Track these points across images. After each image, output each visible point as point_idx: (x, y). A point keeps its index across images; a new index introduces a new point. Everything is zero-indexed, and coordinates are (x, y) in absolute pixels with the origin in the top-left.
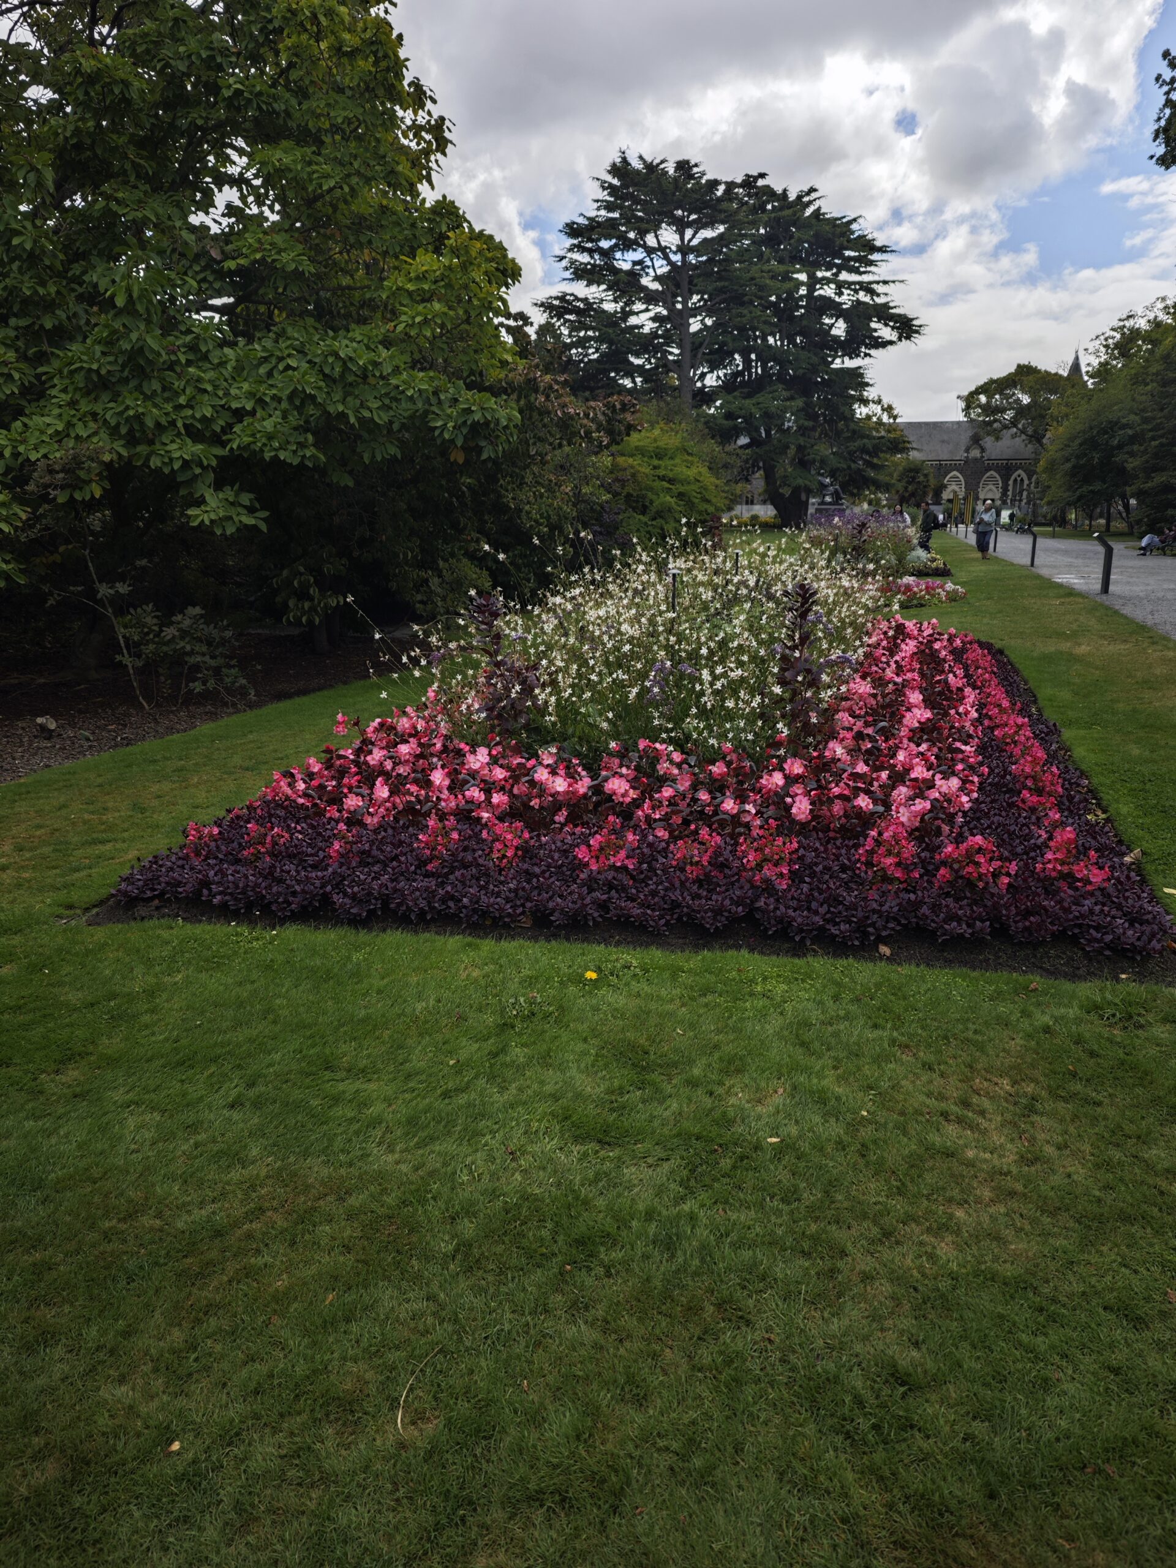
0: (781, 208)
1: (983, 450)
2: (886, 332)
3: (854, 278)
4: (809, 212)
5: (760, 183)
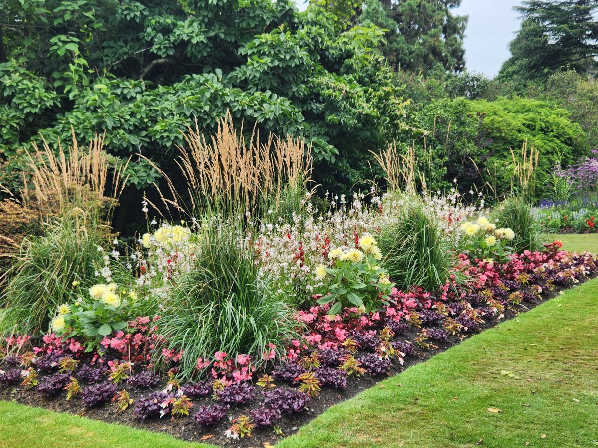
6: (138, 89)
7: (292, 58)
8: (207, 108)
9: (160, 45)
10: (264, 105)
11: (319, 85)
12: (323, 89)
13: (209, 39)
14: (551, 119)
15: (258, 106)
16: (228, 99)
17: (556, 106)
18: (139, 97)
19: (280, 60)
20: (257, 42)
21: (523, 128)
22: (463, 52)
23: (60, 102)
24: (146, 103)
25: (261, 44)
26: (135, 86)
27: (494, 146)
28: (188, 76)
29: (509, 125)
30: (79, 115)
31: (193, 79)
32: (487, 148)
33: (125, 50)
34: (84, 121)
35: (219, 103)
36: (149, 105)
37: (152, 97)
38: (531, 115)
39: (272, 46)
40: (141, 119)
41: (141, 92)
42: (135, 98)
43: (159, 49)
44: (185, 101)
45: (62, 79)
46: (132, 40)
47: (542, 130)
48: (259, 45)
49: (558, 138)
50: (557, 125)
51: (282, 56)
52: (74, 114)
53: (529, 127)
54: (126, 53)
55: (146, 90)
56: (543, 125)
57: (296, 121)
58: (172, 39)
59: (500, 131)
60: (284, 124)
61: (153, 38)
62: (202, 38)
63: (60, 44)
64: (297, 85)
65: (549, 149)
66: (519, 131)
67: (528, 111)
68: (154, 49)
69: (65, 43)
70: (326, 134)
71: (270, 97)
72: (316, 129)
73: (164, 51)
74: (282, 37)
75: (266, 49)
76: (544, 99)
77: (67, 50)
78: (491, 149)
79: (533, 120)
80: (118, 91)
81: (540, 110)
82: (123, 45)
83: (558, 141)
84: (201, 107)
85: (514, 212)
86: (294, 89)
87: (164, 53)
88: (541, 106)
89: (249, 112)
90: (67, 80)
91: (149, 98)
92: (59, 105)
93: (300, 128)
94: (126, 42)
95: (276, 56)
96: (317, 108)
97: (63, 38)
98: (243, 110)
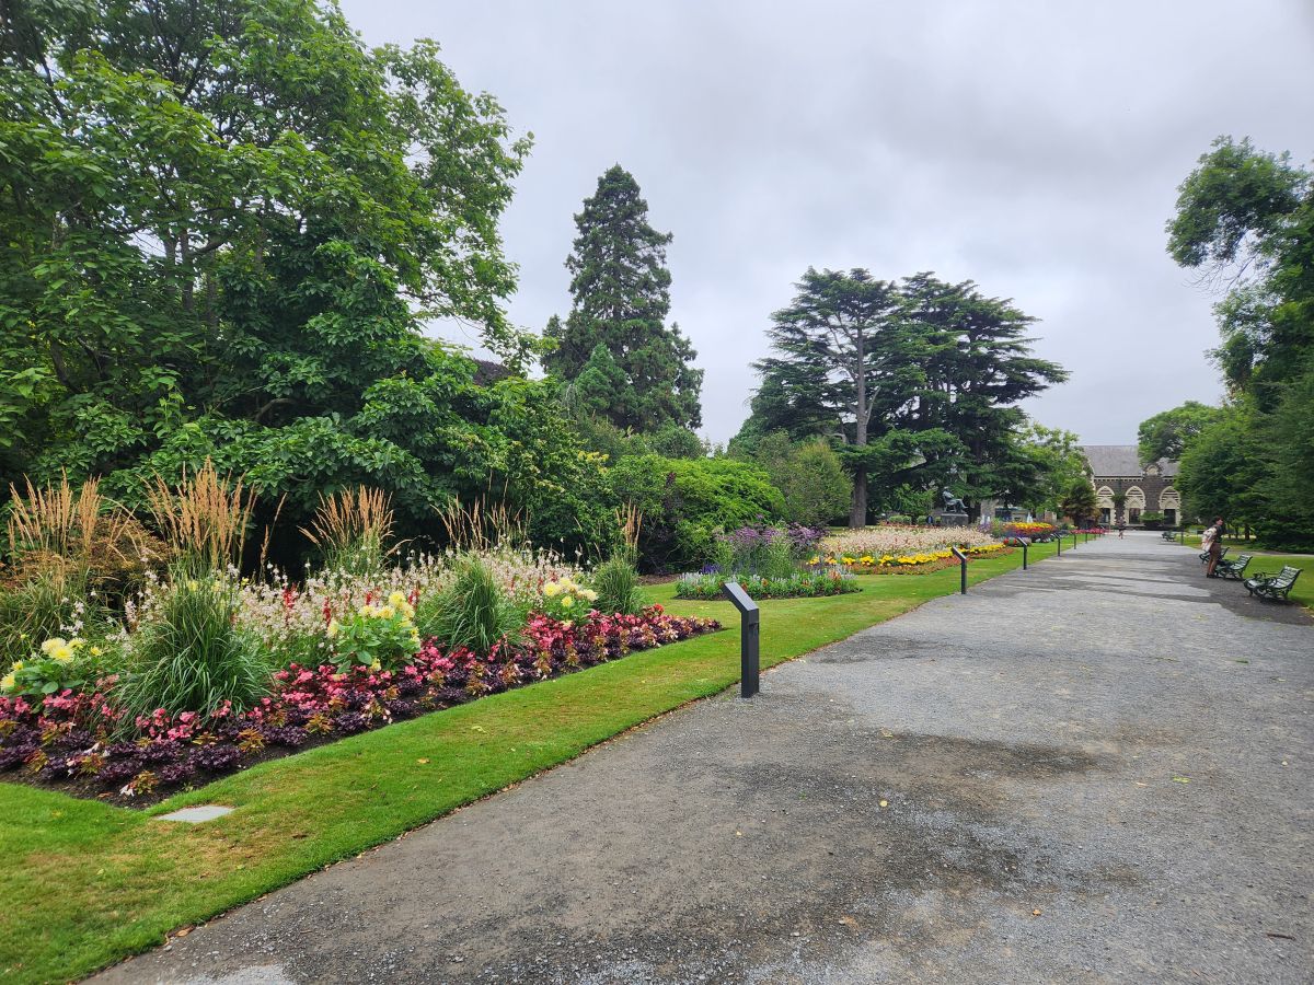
0: (946, 294)
1: (1160, 469)
2: (1040, 380)
3: (1004, 340)
4: (968, 296)
5: (929, 277)
6: (239, 430)
7: (414, 405)
8: (310, 454)
9: (275, 384)
10: (376, 454)
11: (445, 435)
12: (449, 439)
13: (330, 380)
14: (751, 481)
15: (370, 454)
16: (335, 446)
17: (757, 468)
18: (238, 439)
19: (400, 407)
20: (377, 387)
21: (720, 490)
22: (699, 406)
23: (146, 441)
24: (246, 446)
25: (382, 390)
26: (236, 426)
27: (688, 508)
28: (301, 419)
29: (703, 486)
30: (165, 456)
31: (304, 422)
32: (681, 510)
33: (238, 387)
34: (169, 462)
35: (325, 449)
36: (249, 448)
37: (254, 439)
38: (730, 477)
39: (392, 392)
40: (237, 462)
41: (242, 434)
42: (234, 439)
43: (274, 388)
44: (282, 445)
45: (155, 414)
46: (248, 376)
47: (740, 493)
48: (380, 390)
49: (755, 502)
50: (756, 488)
51: (403, 403)
52: (159, 454)
53: (727, 489)
54: (237, 390)
55: (248, 432)
56: (742, 487)
57: (412, 473)
58: (290, 378)
59: (693, 492)
60: (397, 474)
61: (268, 376)
62: (318, 379)
63: (153, 377)
64: (421, 434)
65: (746, 513)
66: (716, 493)
67: (729, 472)
68: (268, 388)
69: (158, 375)
70: (456, 487)
71: (386, 445)
72: (444, 481)
73: (279, 390)
74: (403, 384)
75: (385, 395)
76: (747, 461)
77: (161, 384)
78: (685, 511)
79: (731, 482)
80: (215, 432)
81: (740, 472)
82: (237, 381)
83: (756, 505)
84: (303, 453)
85: (616, 573)
86: (418, 437)
87: (279, 393)
88: (743, 468)
89: (357, 460)
90: (159, 416)
91: (250, 440)
92: (145, 444)
93: (416, 480)
94: (240, 378)
95: (397, 403)
96: (449, 459)
97: (159, 370)
98: (351, 458)
